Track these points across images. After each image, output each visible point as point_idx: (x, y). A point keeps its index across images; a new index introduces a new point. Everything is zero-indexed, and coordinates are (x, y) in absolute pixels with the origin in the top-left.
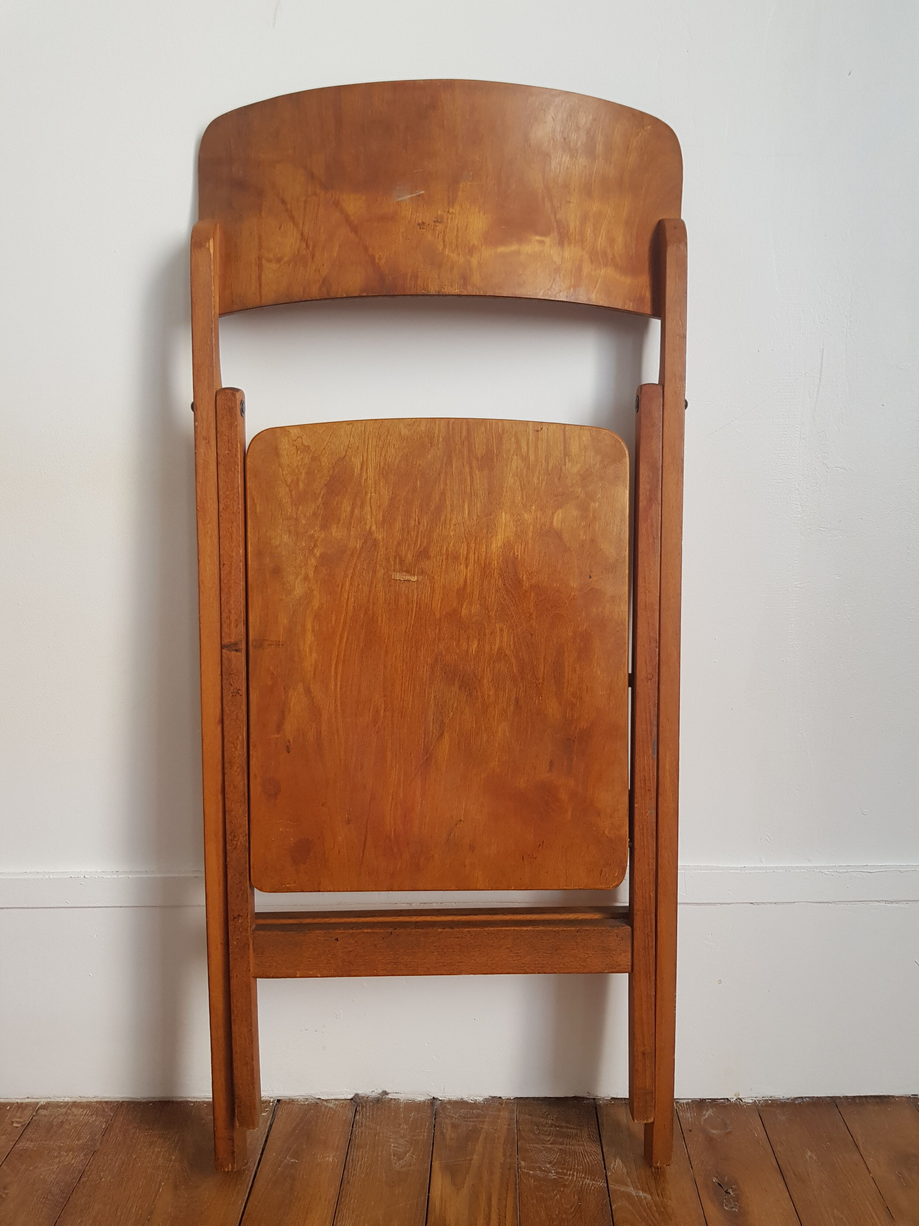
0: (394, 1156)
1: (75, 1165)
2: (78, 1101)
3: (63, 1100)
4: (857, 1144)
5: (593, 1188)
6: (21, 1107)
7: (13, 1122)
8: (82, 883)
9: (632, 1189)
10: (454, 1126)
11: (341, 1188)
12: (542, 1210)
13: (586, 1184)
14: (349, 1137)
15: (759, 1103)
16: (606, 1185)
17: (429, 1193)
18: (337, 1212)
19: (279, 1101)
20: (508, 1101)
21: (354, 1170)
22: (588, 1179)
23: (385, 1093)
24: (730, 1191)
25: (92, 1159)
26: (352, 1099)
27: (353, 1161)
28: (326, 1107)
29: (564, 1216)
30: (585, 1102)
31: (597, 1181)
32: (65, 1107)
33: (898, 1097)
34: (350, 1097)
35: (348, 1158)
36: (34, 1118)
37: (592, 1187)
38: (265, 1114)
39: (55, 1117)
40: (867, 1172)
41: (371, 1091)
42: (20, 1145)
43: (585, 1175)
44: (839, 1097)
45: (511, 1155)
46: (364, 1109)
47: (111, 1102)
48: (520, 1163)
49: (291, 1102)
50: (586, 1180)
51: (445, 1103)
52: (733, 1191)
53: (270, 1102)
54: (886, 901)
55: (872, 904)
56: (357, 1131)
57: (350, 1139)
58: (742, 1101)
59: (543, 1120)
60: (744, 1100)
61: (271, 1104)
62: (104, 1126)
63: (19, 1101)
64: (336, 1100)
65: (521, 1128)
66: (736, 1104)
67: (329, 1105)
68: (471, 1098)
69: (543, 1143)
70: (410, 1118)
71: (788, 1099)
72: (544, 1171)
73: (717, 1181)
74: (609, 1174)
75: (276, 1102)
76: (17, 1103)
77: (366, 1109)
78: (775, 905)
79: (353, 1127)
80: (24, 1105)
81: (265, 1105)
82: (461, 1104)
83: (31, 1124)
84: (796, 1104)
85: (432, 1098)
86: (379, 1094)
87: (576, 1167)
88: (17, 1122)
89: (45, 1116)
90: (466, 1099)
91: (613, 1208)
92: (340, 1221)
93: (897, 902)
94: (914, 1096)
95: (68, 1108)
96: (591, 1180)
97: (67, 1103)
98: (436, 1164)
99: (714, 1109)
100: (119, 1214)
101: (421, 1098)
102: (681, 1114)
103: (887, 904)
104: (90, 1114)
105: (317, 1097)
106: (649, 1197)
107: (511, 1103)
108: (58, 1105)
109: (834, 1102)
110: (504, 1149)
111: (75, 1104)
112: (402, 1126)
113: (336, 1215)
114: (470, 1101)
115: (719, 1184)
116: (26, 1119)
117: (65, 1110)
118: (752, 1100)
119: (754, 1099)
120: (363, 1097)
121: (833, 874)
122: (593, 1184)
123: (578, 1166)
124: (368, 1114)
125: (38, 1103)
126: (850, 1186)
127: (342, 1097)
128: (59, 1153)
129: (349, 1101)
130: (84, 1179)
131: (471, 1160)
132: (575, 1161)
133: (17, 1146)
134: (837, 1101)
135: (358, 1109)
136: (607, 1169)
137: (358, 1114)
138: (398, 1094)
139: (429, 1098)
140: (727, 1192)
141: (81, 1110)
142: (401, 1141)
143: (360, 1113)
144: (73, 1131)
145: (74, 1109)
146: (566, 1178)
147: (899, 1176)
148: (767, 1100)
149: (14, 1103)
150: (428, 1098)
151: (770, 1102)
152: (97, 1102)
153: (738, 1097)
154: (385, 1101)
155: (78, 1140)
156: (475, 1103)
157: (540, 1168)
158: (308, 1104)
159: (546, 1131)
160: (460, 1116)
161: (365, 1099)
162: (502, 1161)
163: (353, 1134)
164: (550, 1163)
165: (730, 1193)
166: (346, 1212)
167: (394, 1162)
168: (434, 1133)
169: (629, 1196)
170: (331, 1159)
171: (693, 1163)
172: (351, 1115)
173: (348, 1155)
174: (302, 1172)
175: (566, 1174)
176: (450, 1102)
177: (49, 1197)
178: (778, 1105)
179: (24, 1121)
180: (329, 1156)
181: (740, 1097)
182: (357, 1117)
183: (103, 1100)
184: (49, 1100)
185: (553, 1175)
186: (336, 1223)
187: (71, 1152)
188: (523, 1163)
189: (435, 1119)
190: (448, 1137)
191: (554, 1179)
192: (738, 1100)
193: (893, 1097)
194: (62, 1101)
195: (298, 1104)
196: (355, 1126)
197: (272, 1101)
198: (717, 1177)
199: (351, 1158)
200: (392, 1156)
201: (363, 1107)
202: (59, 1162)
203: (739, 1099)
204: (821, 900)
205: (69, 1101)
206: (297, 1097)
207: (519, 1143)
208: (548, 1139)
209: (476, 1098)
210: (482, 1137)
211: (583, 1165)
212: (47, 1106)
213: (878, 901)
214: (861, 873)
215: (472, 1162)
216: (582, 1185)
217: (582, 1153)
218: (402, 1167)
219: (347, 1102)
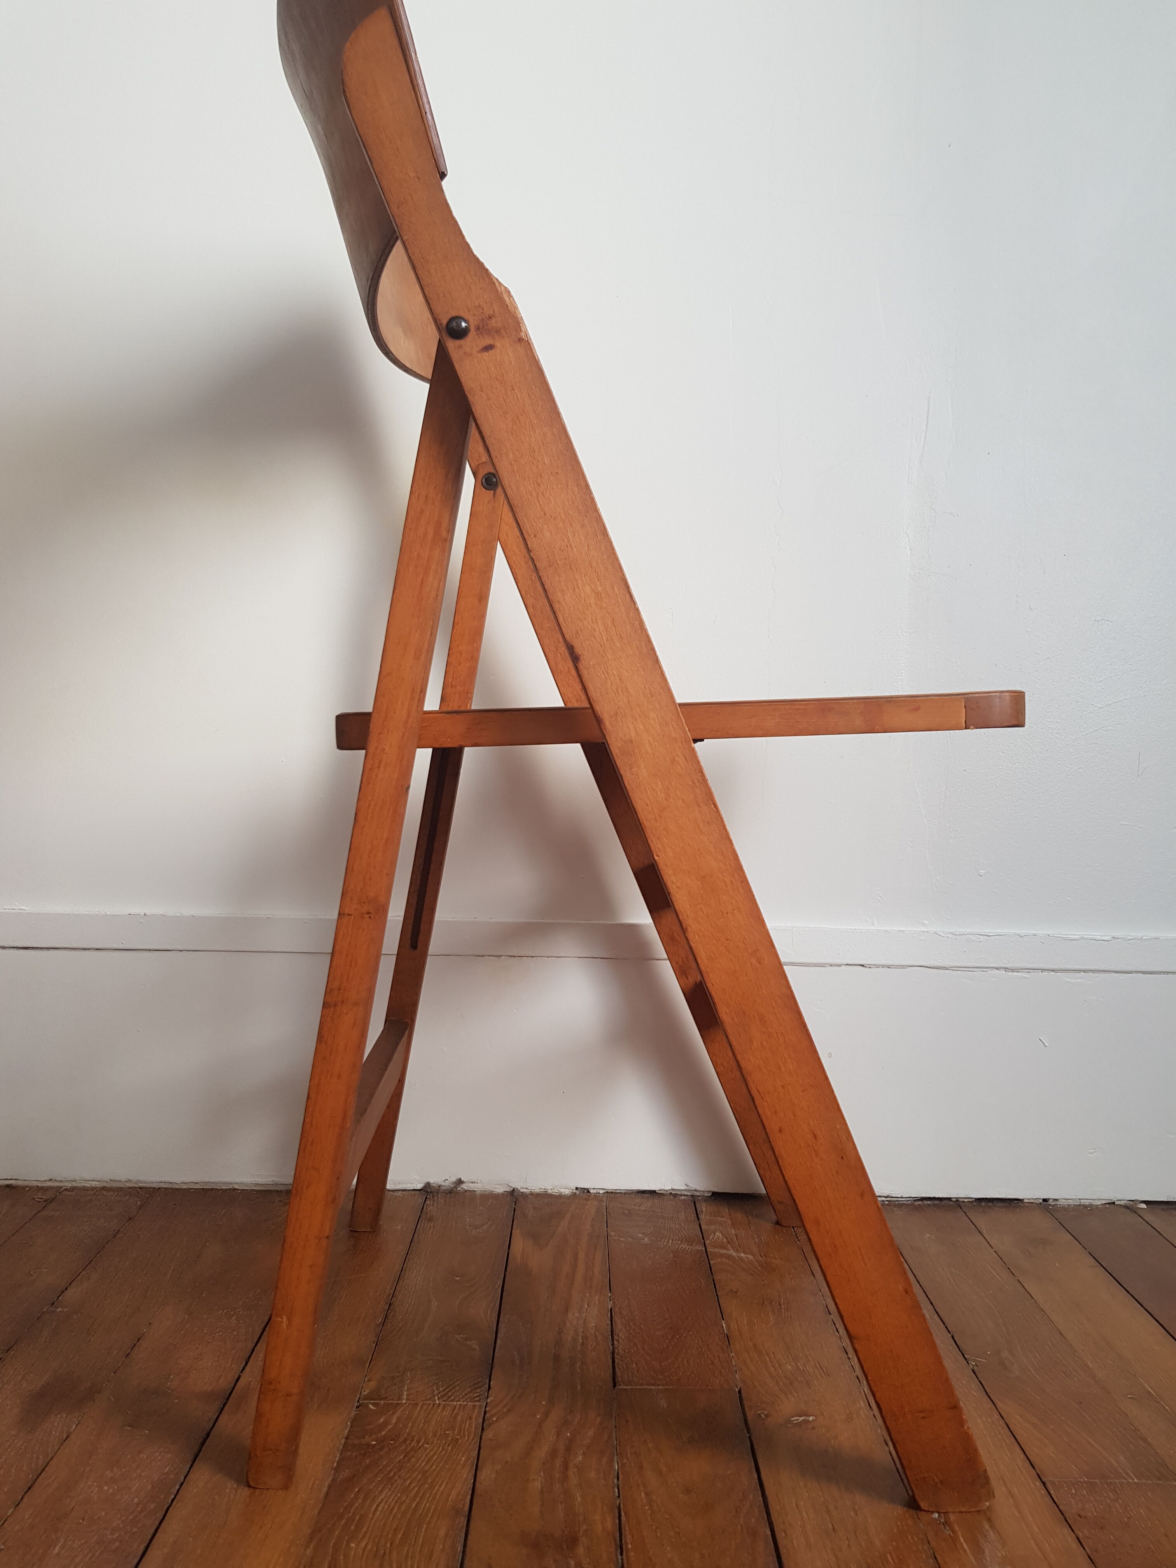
0: (470, 1226)
1: (108, 1226)
2: (108, 1185)
4: (980, 1231)
5: (689, 1250)
6: (40, 1189)
7: (35, 1198)
9: (733, 1252)
10: (536, 1209)
11: (411, 1245)
12: (633, 1262)
13: (682, 1247)
14: (419, 1214)
16: (704, 1249)
17: (509, 1249)
18: (407, 1260)
21: (425, 1235)
22: (684, 1244)
23: (460, 1182)
25: (127, 1223)
26: (420, 1190)
27: (423, 1229)
28: (392, 1195)
29: (658, 1266)
30: (682, 1197)
31: (694, 1246)
32: (93, 1190)
33: (1028, 1200)
34: (419, 1186)
36: (59, 1196)
39: (82, 1197)
40: (989, 1247)
41: (444, 1179)
43: (681, 1241)
44: (964, 1199)
45: (599, 1228)
46: (436, 1197)
47: (147, 1188)
48: (610, 1233)
50: (682, 1245)
51: (527, 1194)
54: (1006, 969)
55: (990, 972)
56: (427, 1211)
57: (420, 1216)
62: (139, 1203)
63: (39, 1185)
64: (404, 1190)
67: (396, 1194)
68: (556, 1191)
70: (487, 1203)
72: (636, 1238)
74: (707, 1242)
76: (37, 1186)
77: (438, 1196)
78: (888, 968)
79: (423, 1208)
80: (46, 1188)
82: (544, 1196)
83: (56, 1198)
85: (512, 1189)
86: (454, 1183)
87: (672, 1237)
88: (39, 1197)
89: (71, 1196)
90: (550, 1191)
91: (712, 1263)
95: (97, 1192)
96: (688, 1245)
97: (95, 1187)
98: (517, 1233)
101: (500, 1190)
103: (1007, 973)
104: (122, 1195)
106: (751, 1257)
107: (600, 1196)
108: (85, 1189)
110: (592, 1224)
111: (104, 1188)
112: (478, 1208)
113: (406, 1262)
114: (555, 1193)
116: (50, 1196)
117: (93, 1192)
120: (434, 1187)
121: (948, 935)
122: (689, 1247)
123: (673, 1236)
124: (440, 1199)
125: (61, 1188)
126: (970, 1255)
127: (411, 1187)
128: (90, 1219)
129: (418, 1191)
130: (119, 1235)
131: (555, 1230)
132: (670, 1233)
133: (41, 1213)
135: (428, 1196)
136: (705, 1239)
138: (474, 1184)
139: (508, 1189)
141: (112, 1193)
142: (478, 1217)
143: (430, 1200)
144: (104, 1205)
145: (103, 1192)
146: (660, 1243)
148: (884, 1201)
149: (34, 1187)
150: (506, 1190)
151: (887, 1202)
152: (130, 1188)
154: (459, 1192)
155: (110, 1211)
156: (560, 1195)
157: (632, 1237)
159: (639, 1214)
160: (544, 1203)
161: (437, 1188)
162: (589, 1231)
163: (423, 1213)
164: (643, 1234)
166: (417, 1260)
167: (470, 1230)
168: (514, 1213)
169: (729, 1257)
170: (401, 1227)
172: (421, 1200)
173: (418, 1226)
175: (660, 1241)
176: (532, 1194)
177: (81, 1245)
178: (895, 1206)
179: (47, 1197)
182: (428, 1202)
183: (137, 1186)
184: (75, 1184)
185: (645, 1240)
186: (406, 1267)
187: (103, 1219)
188: (612, 1233)
189: (515, 1204)
190: (529, 1216)
191: (647, 1243)
194: (90, 1185)
199: (422, 1227)
200: (468, 1227)
201: (433, 1196)
202: (90, 1225)
205: (98, 1185)
207: (609, 1221)
208: (641, 1219)
209: (562, 1190)
210: (568, 1216)
211: (679, 1236)
212: (73, 1189)
213: (997, 968)
214: (978, 936)
215: (557, 1231)
216: (678, 1248)
217: (678, 1228)
218: (479, 1233)
219: (416, 1192)
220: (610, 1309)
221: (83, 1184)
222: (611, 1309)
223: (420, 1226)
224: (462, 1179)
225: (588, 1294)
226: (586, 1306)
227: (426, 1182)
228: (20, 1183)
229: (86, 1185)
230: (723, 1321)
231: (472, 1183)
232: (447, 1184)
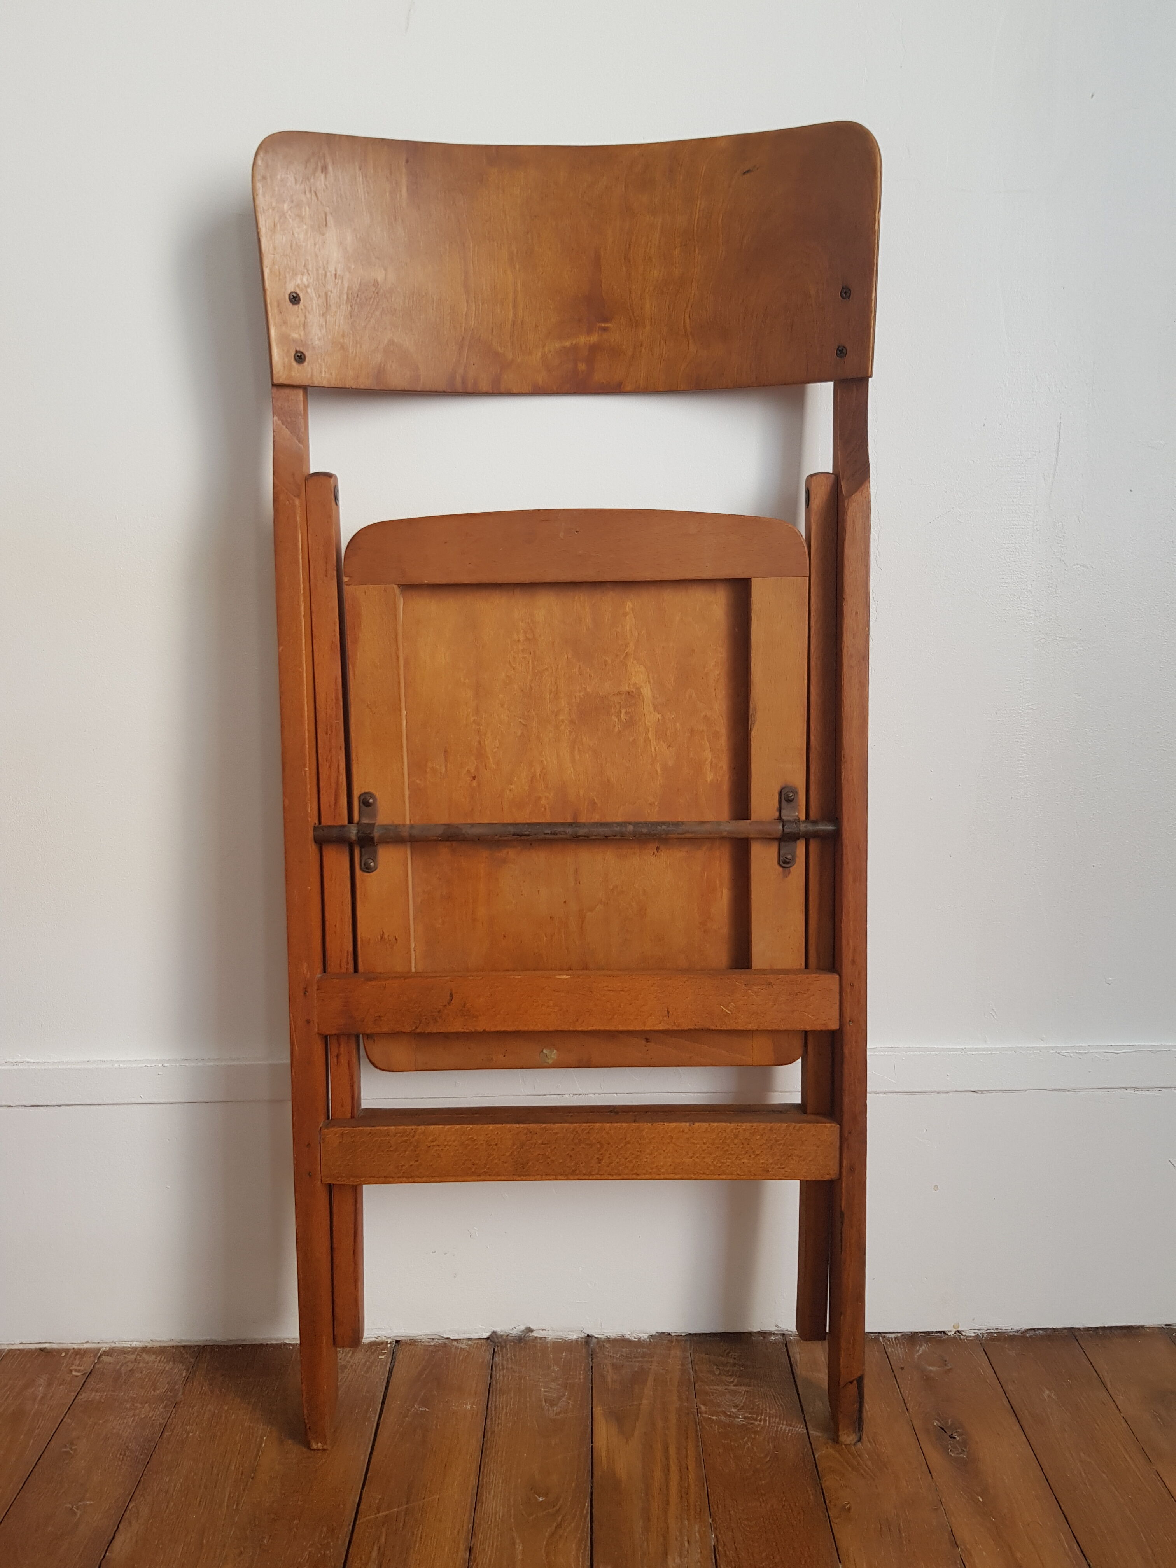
0: (546, 1402)
1: (154, 1418)
2: (150, 1345)
3: (131, 1345)
4: (1104, 1382)
5: (790, 1434)
6: (79, 1353)
7: (71, 1371)
8: (160, 1073)
10: (615, 1367)
11: (485, 1440)
12: (731, 1460)
13: (781, 1430)
14: (489, 1381)
15: (983, 1336)
16: (805, 1431)
17: (592, 1442)
18: (482, 1466)
19: (397, 1342)
20: (680, 1338)
21: (499, 1419)
22: (783, 1424)
23: (530, 1330)
24: (955, 1435)
25: (174, 1412)
26: (488, 1338)
27: (496, 1408)
28: (457, 1348)
29: (758, 1466)
30: (772, 1338)
31: (794, 1427)
32: (133, 1353)
33: (1149, 1328)
34: (486, 1335)
35: (490, 1405)
36: (97, 1366)
37: (788, 1433)
38: (383, 1357)
39: (122, 1365)
40: (1117, 1411)
41: (512, 1327)
42: (83, 1396)
43: (780, 1419)
44: (1079, 1329)
45: (687, 1399)
46: (504, 1350)
47: (190, 1347)
48: (700, 1408)
49: (413, 1342)
50: (781, 1425)
51: (603, 1342)
52: (958, 1436)
53: (387, 1343)
54: (1134, 1088)
55: (1118, 1092)
56: (498, 1375)
57: (490, 1384)
58: (962, 1335)
59: (723, 1359)
60: (964, 1334)
61: (389, 1345)
62: (184, 1374)
63: (76, 1346)
64: (468, 1339)
65: (697, 1368)
66: (955, 1338)
67: (461, 1345)
68: (634, 1335)
69: (726, 1385)
70: (561, 1358)
71: (1018, 1332)
72: (730, 1416)
73: (939, 1424)
75: (394, 1343)
76: (74, 1349)
77: (507, 1349)
78: (1003, 1094)
79: (492, 1370)
80: (82, 1352)
81: (382, 1346)
82: (622, 1342)
83: (93, 1373)
84: (1027, 1337)
85: (586, 1335)
86: (523, 1331)
87: (768, 1411)
88: (76, 1370)
89: (110, 1364)
90: (627, 1336)
91: (817, 1456)
92: (487, 1477)
93: (1148, 1089)
94: (1168, 1327)
95: (138, 1354)
96: (787, 1425)
97: (136, 1348)
98: (598, 1410)
99: (929, 1345)
100: (215, 1471)
101: (573, 1336)
102: (889, 1350)
103: (1136, 1092)
104: (165, 1360)
105: (445, 1337)
107: (683, 1340)
108: (123, 1351)
109: (1072, 1334)
110: (678, 1392)
111: (145, 1350)
112: (552, 1368)
113: (482, 1469)
114: (633, 1338)
115: (941, 1428)
116: (87, 1367)
117: (133, 1356)
118: (975, 1333)
119: (976, 1331)
120: (502, 1336)
121: (1071, 1055)
122: (789, 1430)
123: (770, 1410)
124: (509, 1355)
125: (99, 1349)
126: (1097, 1427)
127: (476, 1336)
128: (133, 1405)
129: (485, 1341)
130: (166, 1434)
131: (640, 1404)
132: (766, 1405)
133: (80, 1397)
134: (1077, 1334)
135: (496, 1350)
136: (805, 1413)
137: (497, 1355)
138: (544, 1332)
139: (582, 1335)
140: (951, 1437)
141: (154, 1356)
142: (553, 1385)
143: (499, 1354)
144: (147, 1380)
145: (144, 1355)
146: (756, 1423)
147: (1155, 1415)
148: (992, 1333)
149: (70, 1349)
150: (580, 1336)
152: (173, 1347)
153: (958, 1329)
154: (529, 1341)
155: (154, 1390)
156: (639, 1340)
157: (724, 1413)
158: (434, 1345)
159: (728, 1371)
160: (622, 1356)
161: (504, 1337)
162: (677, 1405)
163: (493, 1379)
164: (736, 1406)
165: (955, 1438)
166: (493, 1467)
167: (547, 1408)
168: (592, 1376)
170: (469, 1407)
171: (908, 1405)
172: (489, 1356)
173: (490, 1402)
174: (435, 1422)
175: (756, 1420)
176: (608, 1340)
177: (127, 1453)
178: (1005, 1339)
179: (85, 1369)
180: (467, 1404)
181: (960, 1329)
182: (496, 1359)
183: (179, 1344)
184: (113, 1345)
185: (740, 1421)
186: (483, 1478)
187: (148, 1404)
188: (703, 1408)
189: (592, 1360)
190: (609, 1380)
191: (743, 1424)
192: (958, 1333)
193: (1143, 1327)
194: (129, 1346)
195: (422, 1345)
196: (494, 1369)
197: (389, 1342)
198: (938, 1421)
199: (493, 1404)
200: (544, 1403)
201: (502, 1347)
202: (134, 1415)
203: (958, 1331)
204: (1059, 1087)
205: (138, 1346)
206: (421, 1337)
207: (697, 1386)
208: (732, 1380)
209: (640, 1335)
210: (651, 1379)
211: (776, 1409)
212: (110, 1352)
213: (1126, 1088)
214: (1105, 1054)
215: (642, 1407)
216: (777, 1431)
217: (773, 1395)
218: (556, 1414)
219: (482, 1341)
220: (713, 1548)
221: (122, 1345)
222: (714, 1546)
223: (491, 1404)
224: (532, 1327)
225: (686, 1522)
226: (686, 1544)
227: (492, 1331)
228: (55, 1346)
229: (125, 1345)
230: (840, 1565)
231: (543, 1330)
232: (515, 1332)
